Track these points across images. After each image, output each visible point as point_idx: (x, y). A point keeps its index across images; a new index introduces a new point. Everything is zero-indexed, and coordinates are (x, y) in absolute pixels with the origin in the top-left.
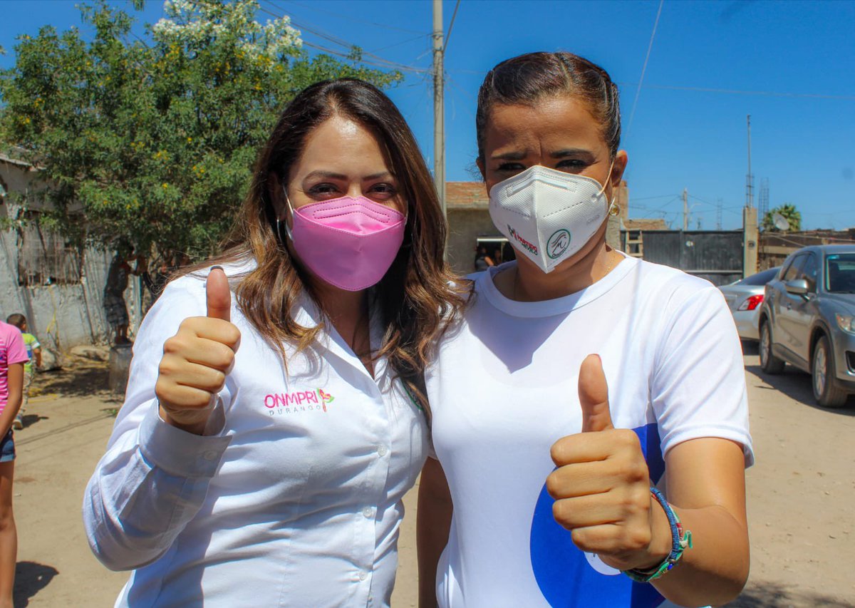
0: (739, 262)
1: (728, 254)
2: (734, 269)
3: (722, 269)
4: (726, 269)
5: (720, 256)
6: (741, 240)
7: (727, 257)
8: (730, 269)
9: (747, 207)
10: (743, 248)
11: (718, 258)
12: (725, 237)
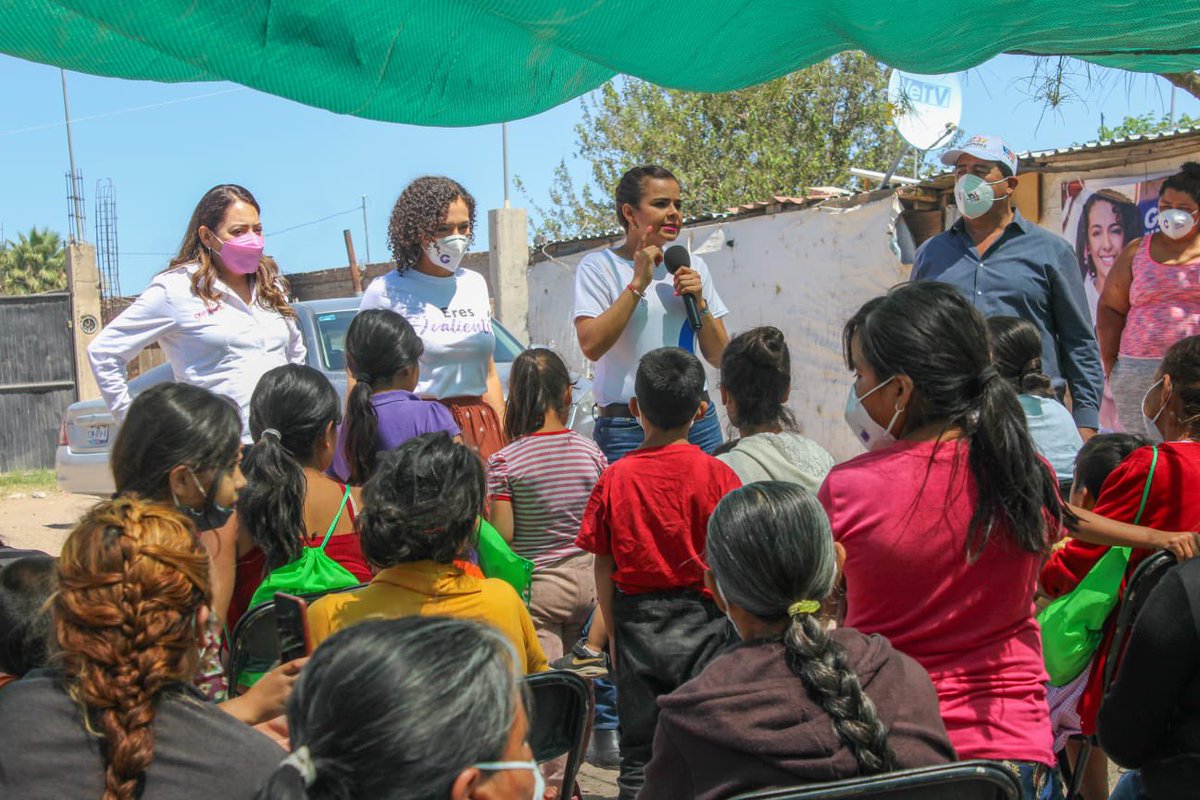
0: (67, 363)
1: (42, 346)
2: (56, 378)
3: (31, 380)
4: (40, 380)
5: (24, 351)
6: (66, 314)
7: (40, 354)
8: (47, 379)
9: (74, 242)
10: (72, 331)
11: (21, 356)
12: (32, 311)
